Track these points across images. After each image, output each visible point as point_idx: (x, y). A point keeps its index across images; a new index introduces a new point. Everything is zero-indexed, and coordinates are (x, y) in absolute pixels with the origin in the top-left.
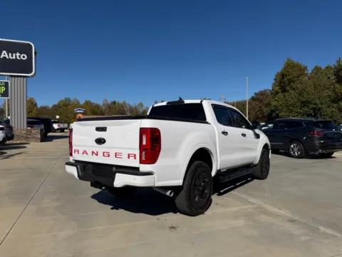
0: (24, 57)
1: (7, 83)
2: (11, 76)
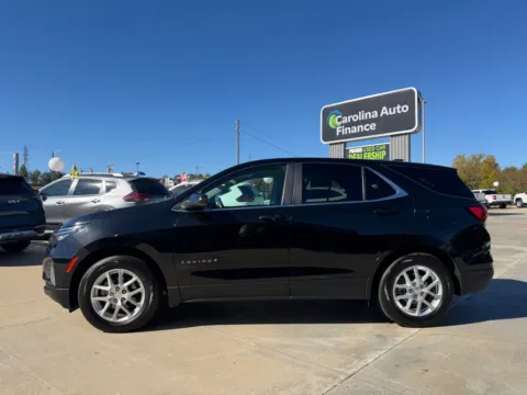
0: (405, 109)
1: (387, 146)
2: (392, 136)
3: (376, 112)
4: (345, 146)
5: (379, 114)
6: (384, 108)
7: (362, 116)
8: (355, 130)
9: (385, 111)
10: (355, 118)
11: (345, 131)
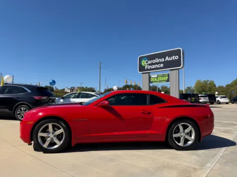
3: (163, 59)
4: (149, 74)
5: (165, 60)
6: (167, 57)
7: (157, 60)
8: (154, 67)
9: (167, 59)
10: (154, 61)
11: (149, 67)
